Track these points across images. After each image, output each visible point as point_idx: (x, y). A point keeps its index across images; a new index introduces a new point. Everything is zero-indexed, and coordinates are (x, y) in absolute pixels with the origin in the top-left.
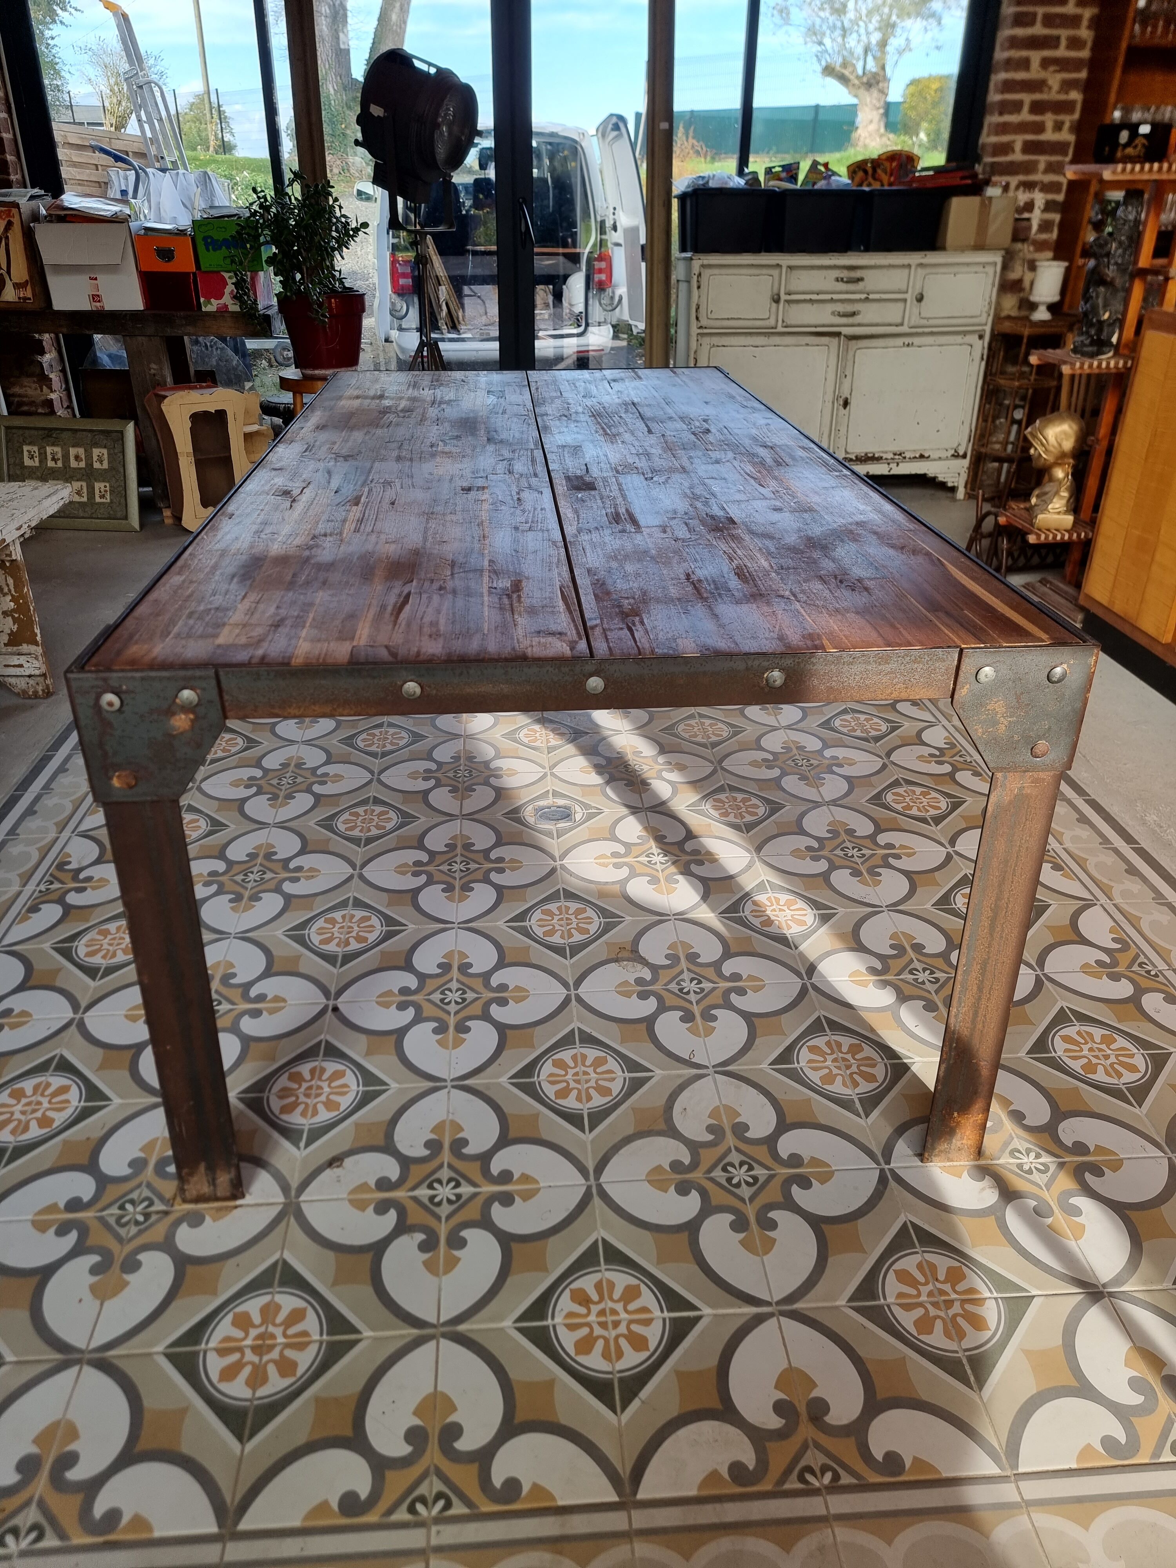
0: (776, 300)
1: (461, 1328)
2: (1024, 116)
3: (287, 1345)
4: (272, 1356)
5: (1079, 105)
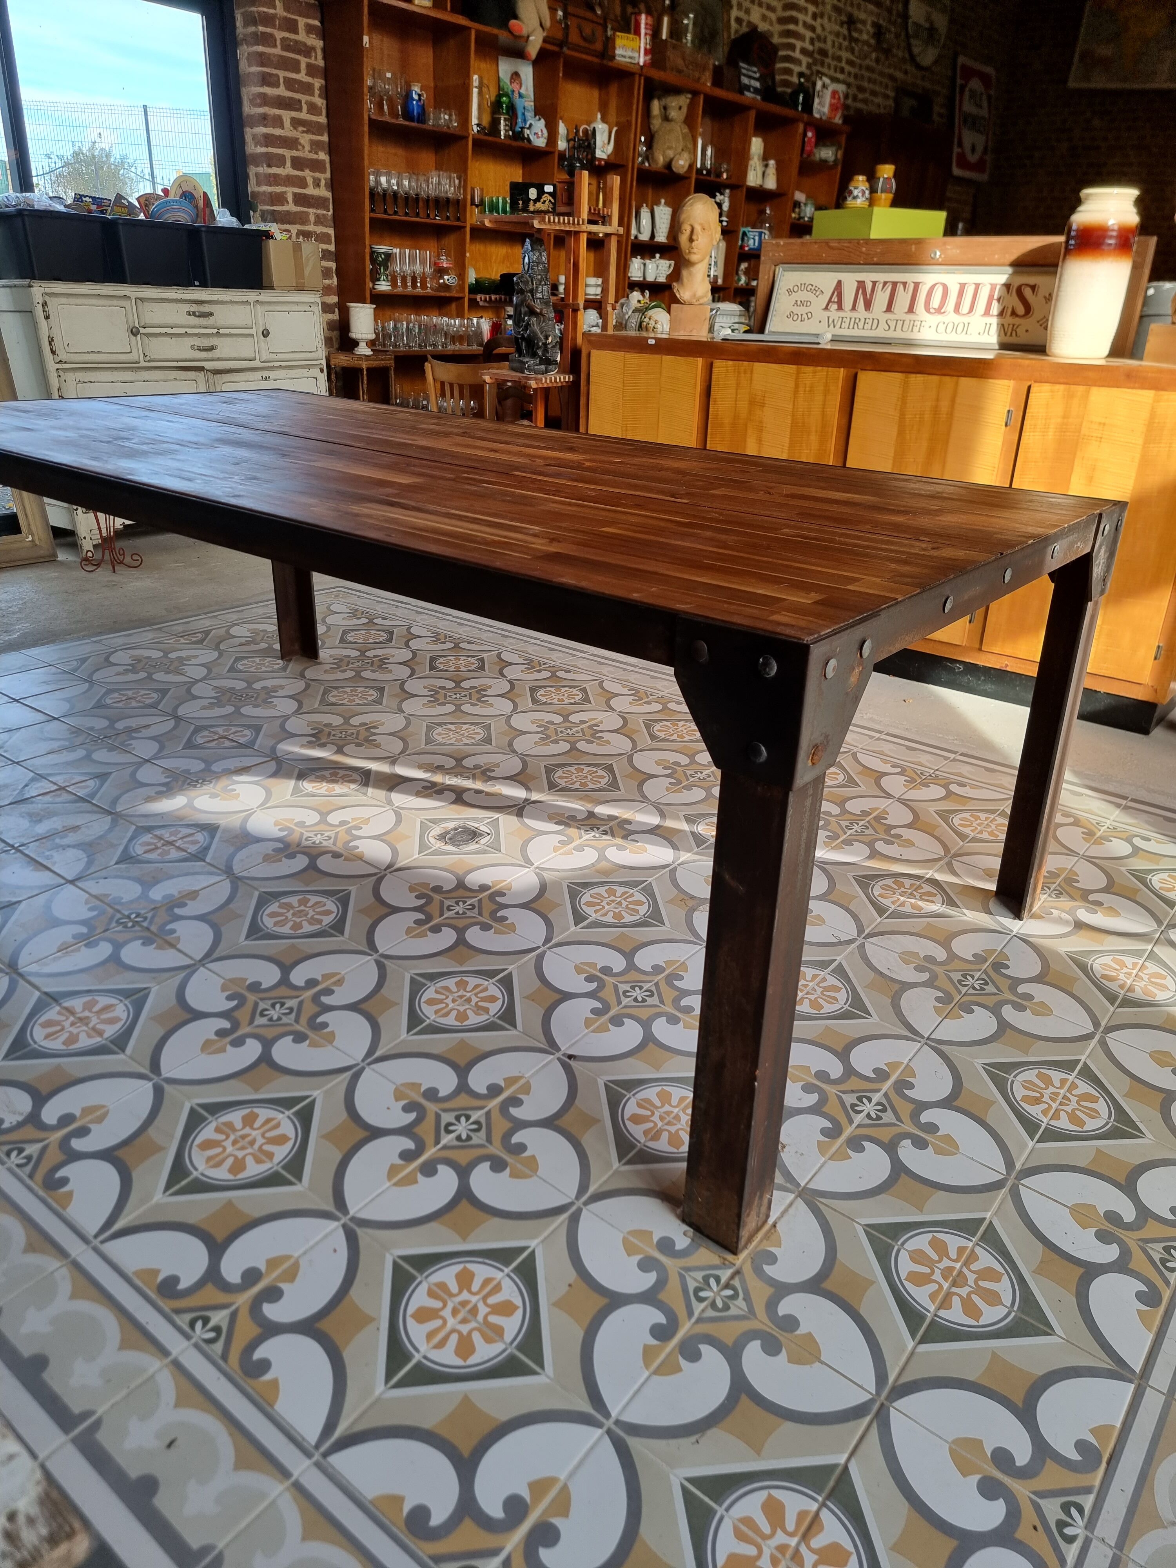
0: (134, 332)
1: (1018, 1166)
2: (288, 170)
3: (966, 1264)
4: (971, 1278)
5: (328, 166)
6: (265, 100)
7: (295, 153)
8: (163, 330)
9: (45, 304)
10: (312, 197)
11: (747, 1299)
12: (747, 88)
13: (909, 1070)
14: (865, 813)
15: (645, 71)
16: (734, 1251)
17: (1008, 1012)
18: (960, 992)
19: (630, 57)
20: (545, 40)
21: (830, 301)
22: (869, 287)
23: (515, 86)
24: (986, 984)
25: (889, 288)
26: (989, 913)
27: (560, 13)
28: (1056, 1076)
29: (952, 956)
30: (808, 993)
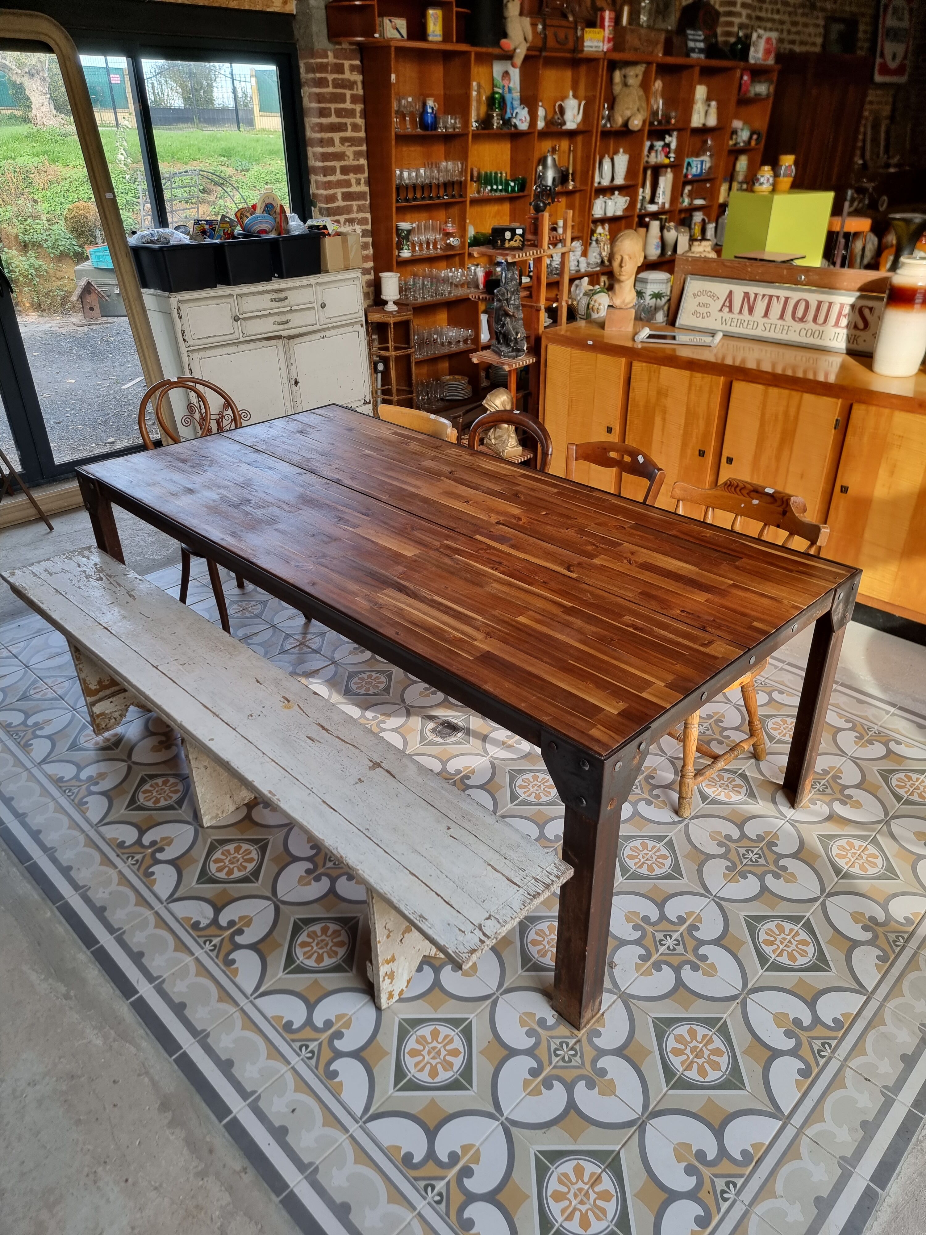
0: (236, 319)
1: (750, 986)
2: (338, 176)
3: (706, 1045)
4: (706, 1053)
5: (366, 168)
6: (322, 128)
7: (343, 163)
8: (254, 314)
9: (179, 309)
10: (355, 193)
11: (582, 1057)
12: (693, 50)
13: (699, 918)
14: (709, 717)
15: (607, 56)
16: (578, 1029)
17: (769, 880)
18: (742, 863)
19: (596, 47)
20: (528, 49)
21: (723, 305)
22: (752, 297)
23: (506, 82)
24: (760, 858)
25: (766, 299)
26: (774, 802)
27: (540, 27)
28: (788, 926)
29: (743, 835)
30: (647, 860)
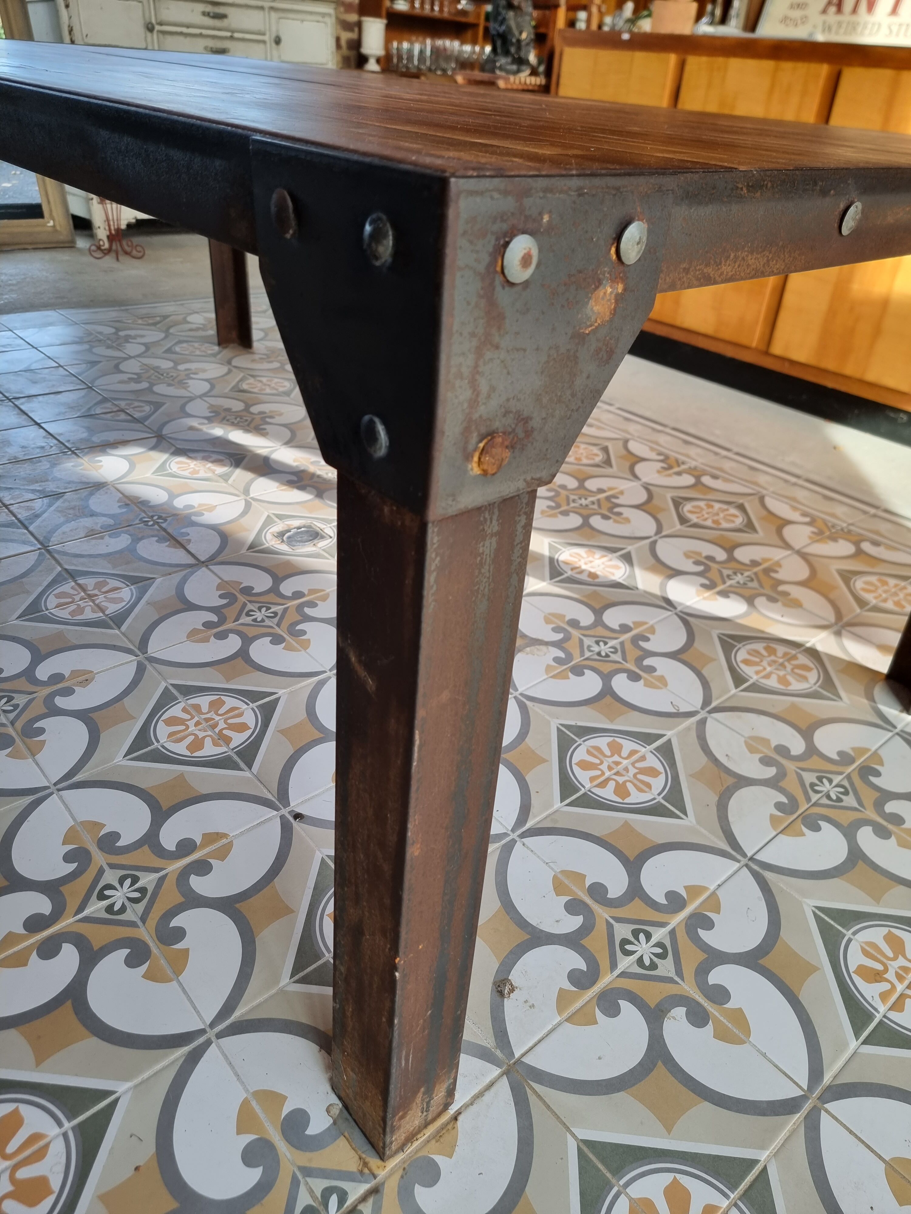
0: (150, 28)
8: (178, 29)
13: (714, 903)
14: (755, 563)
16: (382, 1156)
17: (866, 838)
18: (808, 799)
21: (829, 3)
24: (846, 793)
26: (871, 698)
29: (812, 750)
30: (617, 773)
